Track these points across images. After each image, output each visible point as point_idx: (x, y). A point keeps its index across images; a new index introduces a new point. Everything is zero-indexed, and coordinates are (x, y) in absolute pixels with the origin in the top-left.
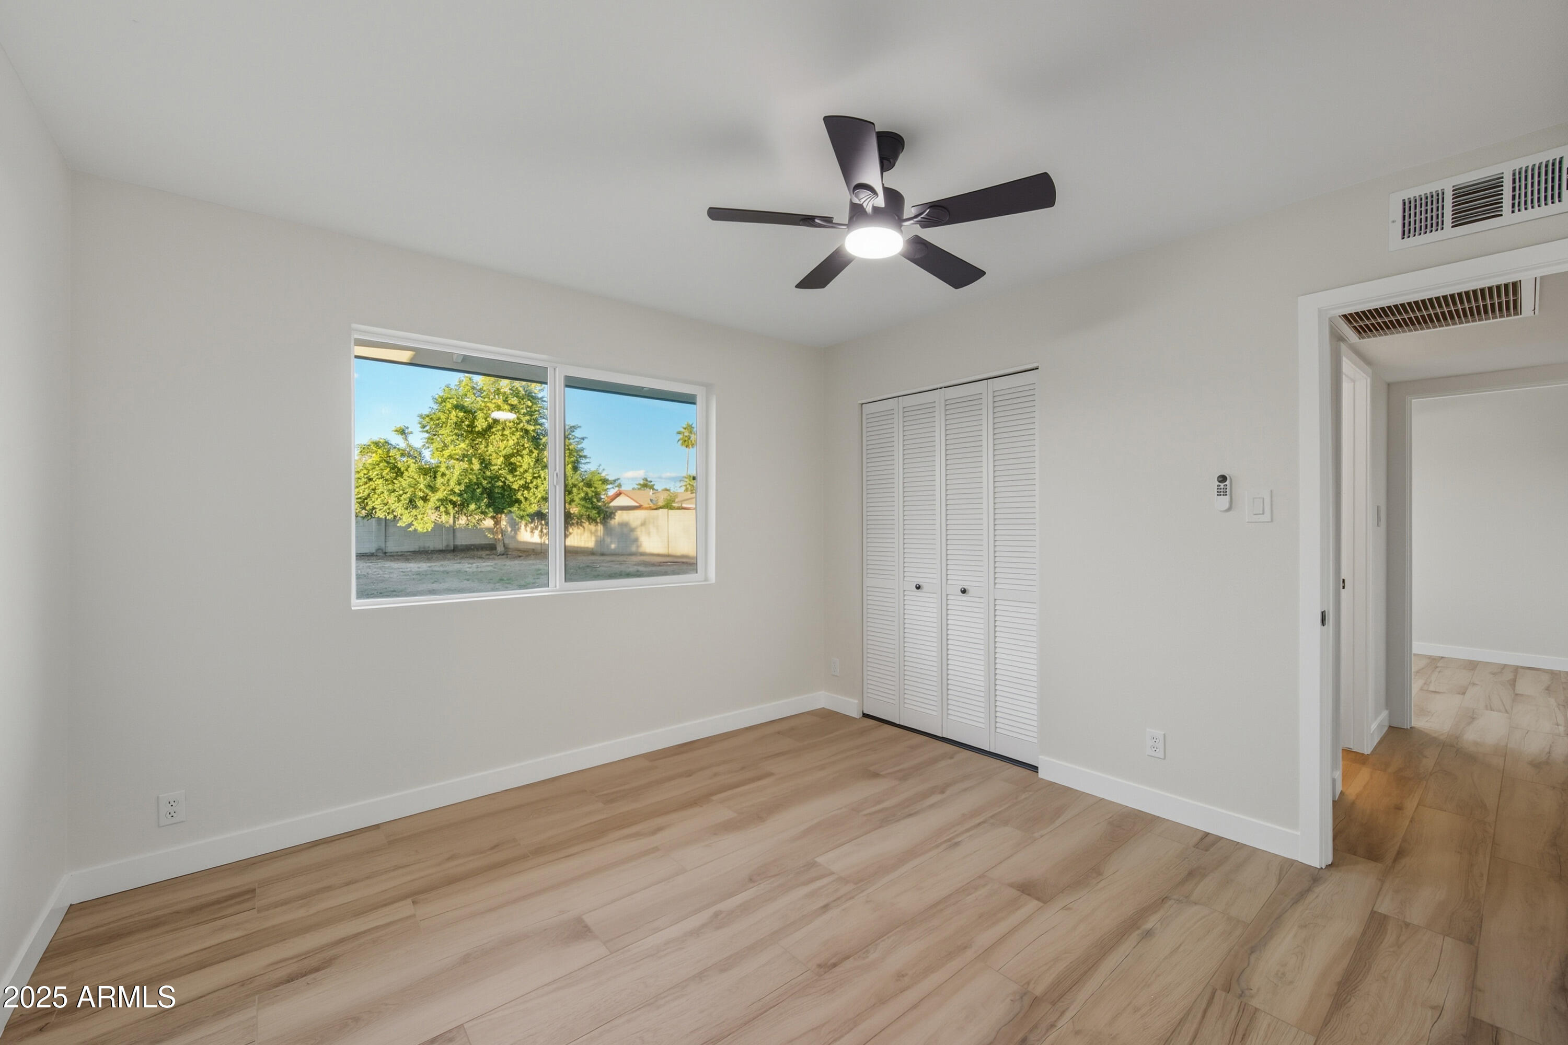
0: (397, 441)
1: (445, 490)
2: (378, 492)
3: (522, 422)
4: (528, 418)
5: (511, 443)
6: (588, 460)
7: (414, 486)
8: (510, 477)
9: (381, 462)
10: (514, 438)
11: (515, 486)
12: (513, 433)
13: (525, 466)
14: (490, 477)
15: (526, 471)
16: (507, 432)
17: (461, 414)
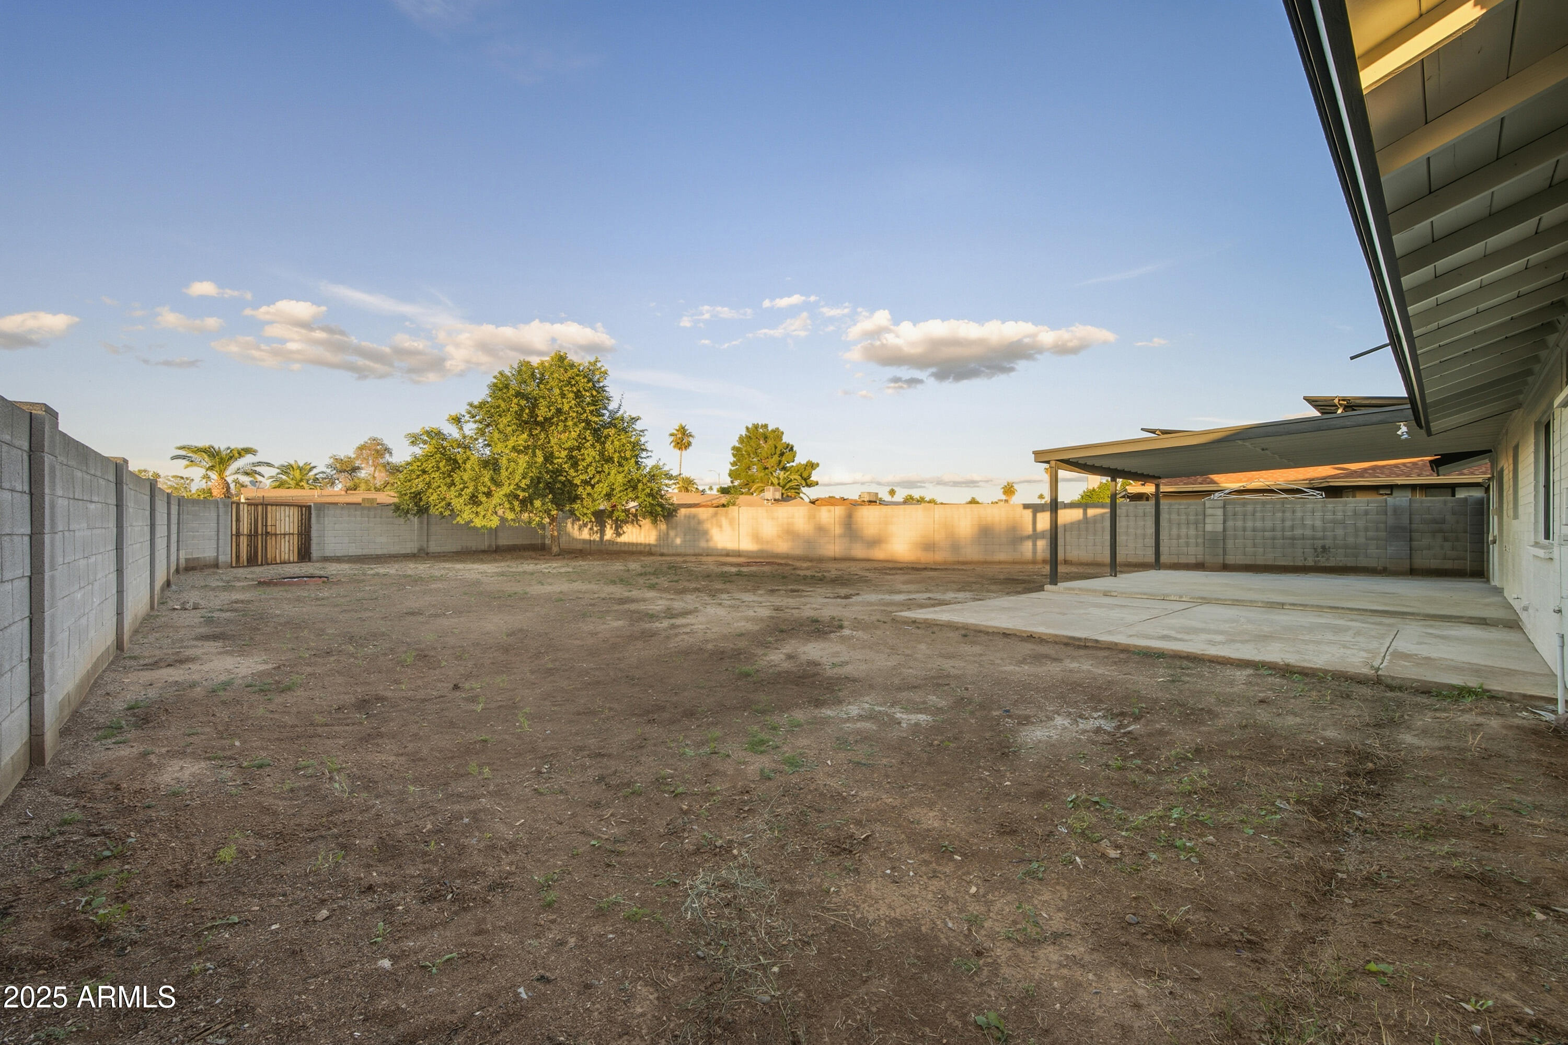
0: (452, 431)
1: (510, 484)
2: (434, 485)
3: (585, 412)
4: (592, 408)
5: (574, 435)
6: (649, 454)
7: (476, 479)
8: (572, 472)
9: (436, 453)
10: (577, 430)
11: (577, 481)
12: (575, 425)
13: (589, 460)
14: (552, 472)
15: (590, 465)
16: (570, 423)
17: (523, 402)
